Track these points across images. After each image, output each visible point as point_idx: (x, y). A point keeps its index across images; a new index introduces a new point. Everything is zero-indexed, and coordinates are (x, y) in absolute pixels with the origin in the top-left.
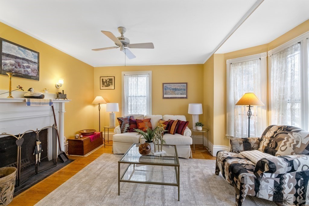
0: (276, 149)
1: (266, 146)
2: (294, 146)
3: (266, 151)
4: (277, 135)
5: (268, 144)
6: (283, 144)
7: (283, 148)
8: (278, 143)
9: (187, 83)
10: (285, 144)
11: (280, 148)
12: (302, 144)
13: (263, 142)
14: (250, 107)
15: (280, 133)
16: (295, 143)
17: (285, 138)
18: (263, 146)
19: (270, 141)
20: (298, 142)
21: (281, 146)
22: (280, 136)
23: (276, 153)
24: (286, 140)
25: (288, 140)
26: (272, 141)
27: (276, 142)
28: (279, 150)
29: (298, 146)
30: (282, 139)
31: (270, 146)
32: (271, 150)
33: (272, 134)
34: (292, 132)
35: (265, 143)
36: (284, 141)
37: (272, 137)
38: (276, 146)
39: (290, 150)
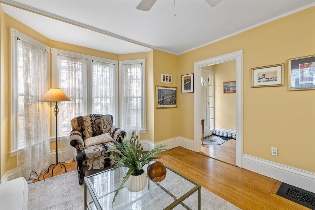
0: (101, 130)
1: (92, 132)
2: (109, 123)
3: (94, 135)
4: (94, 122)
5: (93, 130)
7: (105, 127)
8: (100, 126)
10: (105, 125)
11: (103, 128)
12: (110, 121)
13: (86, 131)
15: (96, 119)
16: (108, 122)
17: (102, 121)
19: (93, 127)
21: (103, 127)
22: (97, 121)
23: (103, 131)
25: (104, 122)
26: (94, 126)
27: (98, 126)
30: (100, 123)
31: (96, 130)
32: (99, 132)
33: (90, 123)
34: (101, 117)
35: (89, 130)
36: (102, 123)
37: (92, 124)
38: (99, 128)
39: (108, 126)
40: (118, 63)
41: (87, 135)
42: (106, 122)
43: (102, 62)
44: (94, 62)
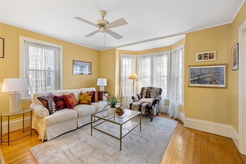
2: (156, 93)
3: (146, 97)
4: (148, 91)
5: (146, 95)
6: (152, 93)
7: (153, 95)
9: (91, 63)
10: (153, 93)
12: (158, 92)
13: (143, 94)
14: (134, 80)
17: (152, 91)
18: (144, 96)
19: (147, 93)
20: (157, 91)
22: (150, 91)
23: (151, 97)
24: (153, 92)
28: (152, 96)
29: (157, 93)
30: (151, 92)
32: (149, 97)
33: (146, 91)
34: (153, 89)
35: (145, 95)
36: (152, 92)
37: (147, 92)
38: (150, 94)
39: (155, 95)
40: (170, 52)
41: (143, 97)
42: (154, 92)
43: (159, 55)
44: (154, 56)
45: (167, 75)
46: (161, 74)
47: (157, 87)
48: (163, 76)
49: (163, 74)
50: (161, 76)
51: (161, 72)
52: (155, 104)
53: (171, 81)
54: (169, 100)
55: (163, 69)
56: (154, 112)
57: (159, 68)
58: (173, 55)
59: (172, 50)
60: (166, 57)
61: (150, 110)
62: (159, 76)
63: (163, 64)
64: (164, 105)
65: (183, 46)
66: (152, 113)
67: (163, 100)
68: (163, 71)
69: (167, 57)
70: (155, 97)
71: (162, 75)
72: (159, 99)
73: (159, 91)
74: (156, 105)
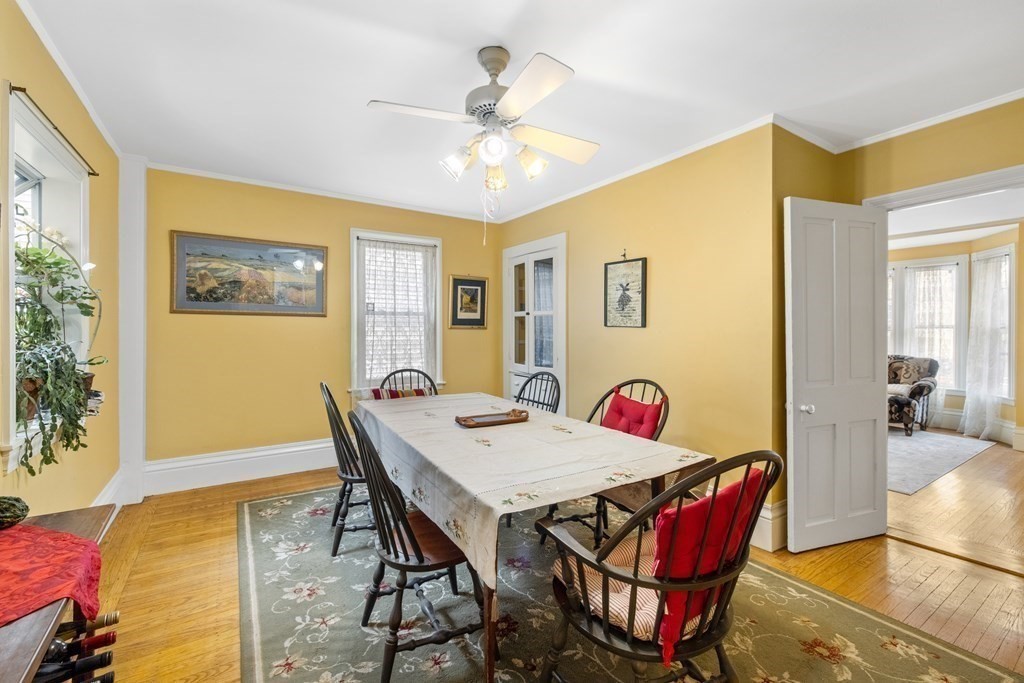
2: (918, 371)
4: (894, 364)
6: (903, 371)
7: (907, 376)
10: (907, 372)
12: (923, 368)
20: (919, 367)
22: (898, 365)
23: (902, 381)
24: (905, 368)
28: (905, 377)
30: (901, 368)
32: (896, 380)
39: (915, 376)
40: (968, 259)
42: (912, 368)
43: (925, 267)
44: (908, 270)
45: (953, 323)
46: (933, 321)
47: (917, 356)
48: (941, 327)
49: (941, 319)
50: (932, 326)
51: (932, 316)
52: (917, 397)
53: (972, 342)
54: (964, 392)
55: (941, 307)
56: (916, 413)
57: (927, 303)
58: (978, 269)
59: (972, 255)
60: (950, 272)
61: (906, 409)
62: (927, 324)
63: (941, 293)
64: (945, 406)
65: (1012, 248)
66: (911, 415)
67: (940, 393)
68: (941, 313)
69: (954, 272)
70: (914, 382)
71: (937, 323)
72: (932, 385)
73: (926, 365)
74: (921, 399)
